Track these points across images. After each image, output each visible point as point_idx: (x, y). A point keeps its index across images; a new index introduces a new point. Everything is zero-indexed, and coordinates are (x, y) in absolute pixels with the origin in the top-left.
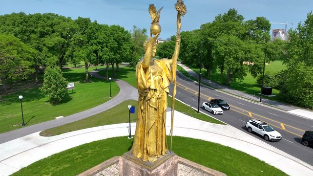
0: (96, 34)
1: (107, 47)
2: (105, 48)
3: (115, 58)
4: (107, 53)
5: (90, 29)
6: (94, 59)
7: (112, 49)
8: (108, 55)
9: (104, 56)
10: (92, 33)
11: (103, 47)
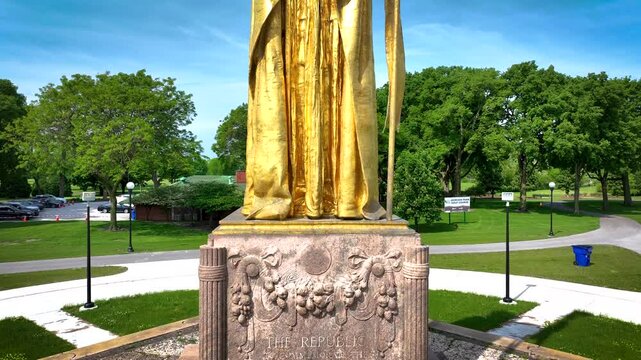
0: (544, 93)
1: (571, 120)
2: (566, 123)
3: (594, 149)
4: (568, 135)
5: (530, 82)
6: (533, 151)
7: (584, 126)
8: (570, 140)
9: (559, 142)
10: (532, 90)
11: (558, 122)
